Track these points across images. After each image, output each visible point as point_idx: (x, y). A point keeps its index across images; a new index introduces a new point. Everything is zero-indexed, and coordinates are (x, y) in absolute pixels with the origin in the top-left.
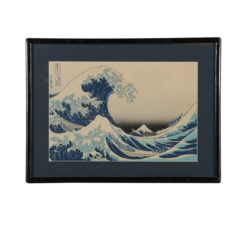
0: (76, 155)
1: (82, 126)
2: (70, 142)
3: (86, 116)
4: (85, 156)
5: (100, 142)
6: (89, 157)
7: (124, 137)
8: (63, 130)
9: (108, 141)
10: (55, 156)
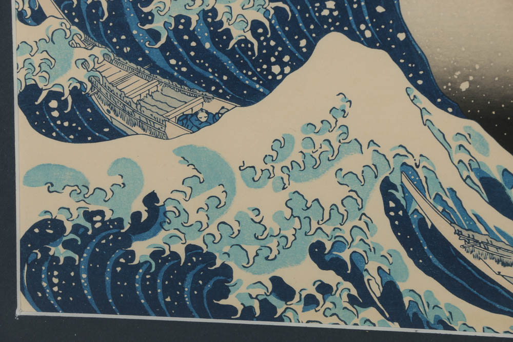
0: (189, 278)
1: (228, 105)
2: (151, 199)
3: (256, 35)
4: (243, 290)
5: (342, 209)
6: (273, 300)
7: (498, 177)
8: (106, 123)
9: (396, 201)
10: (56, 281)
